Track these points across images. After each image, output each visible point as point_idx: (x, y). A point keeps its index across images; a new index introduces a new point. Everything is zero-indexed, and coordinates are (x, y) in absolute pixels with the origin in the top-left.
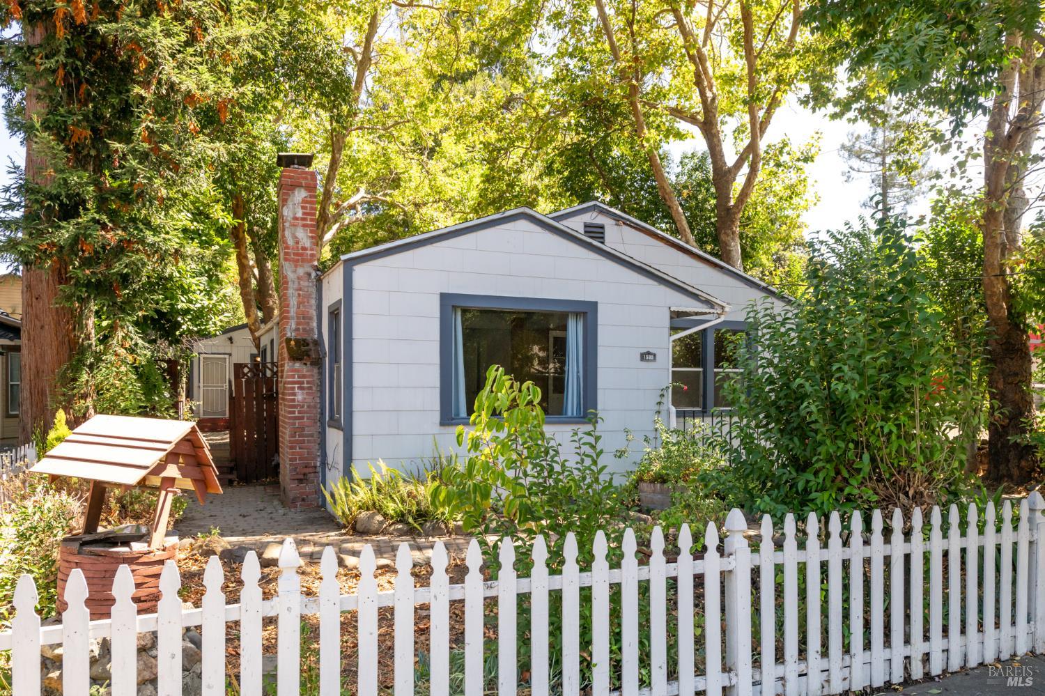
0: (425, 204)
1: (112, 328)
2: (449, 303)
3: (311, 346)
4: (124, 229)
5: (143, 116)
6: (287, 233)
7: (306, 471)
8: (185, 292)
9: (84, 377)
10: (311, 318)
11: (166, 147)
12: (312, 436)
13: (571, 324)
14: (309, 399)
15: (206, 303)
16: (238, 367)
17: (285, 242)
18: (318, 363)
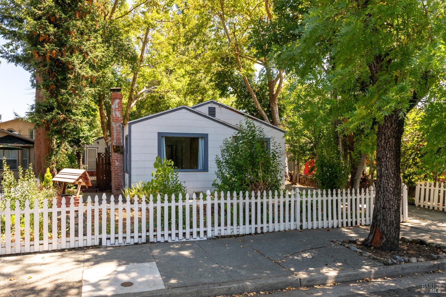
0: (168, 92)
1: (61, 143)
2: (161, 135)
3: (121, 148)
4: (65, 114)
5: (71, 83)
6: (113, 113)
7: (119, 186)
8: (82, 131)
9: (53, 158)
10: (121, 139)
11: (77, 92)
12: (121, 176)
13: (200, 141)
14: (120, 164)
15: (89, 134)
16: (99, 154)
17: (113, 116)
18: (122, 153)
